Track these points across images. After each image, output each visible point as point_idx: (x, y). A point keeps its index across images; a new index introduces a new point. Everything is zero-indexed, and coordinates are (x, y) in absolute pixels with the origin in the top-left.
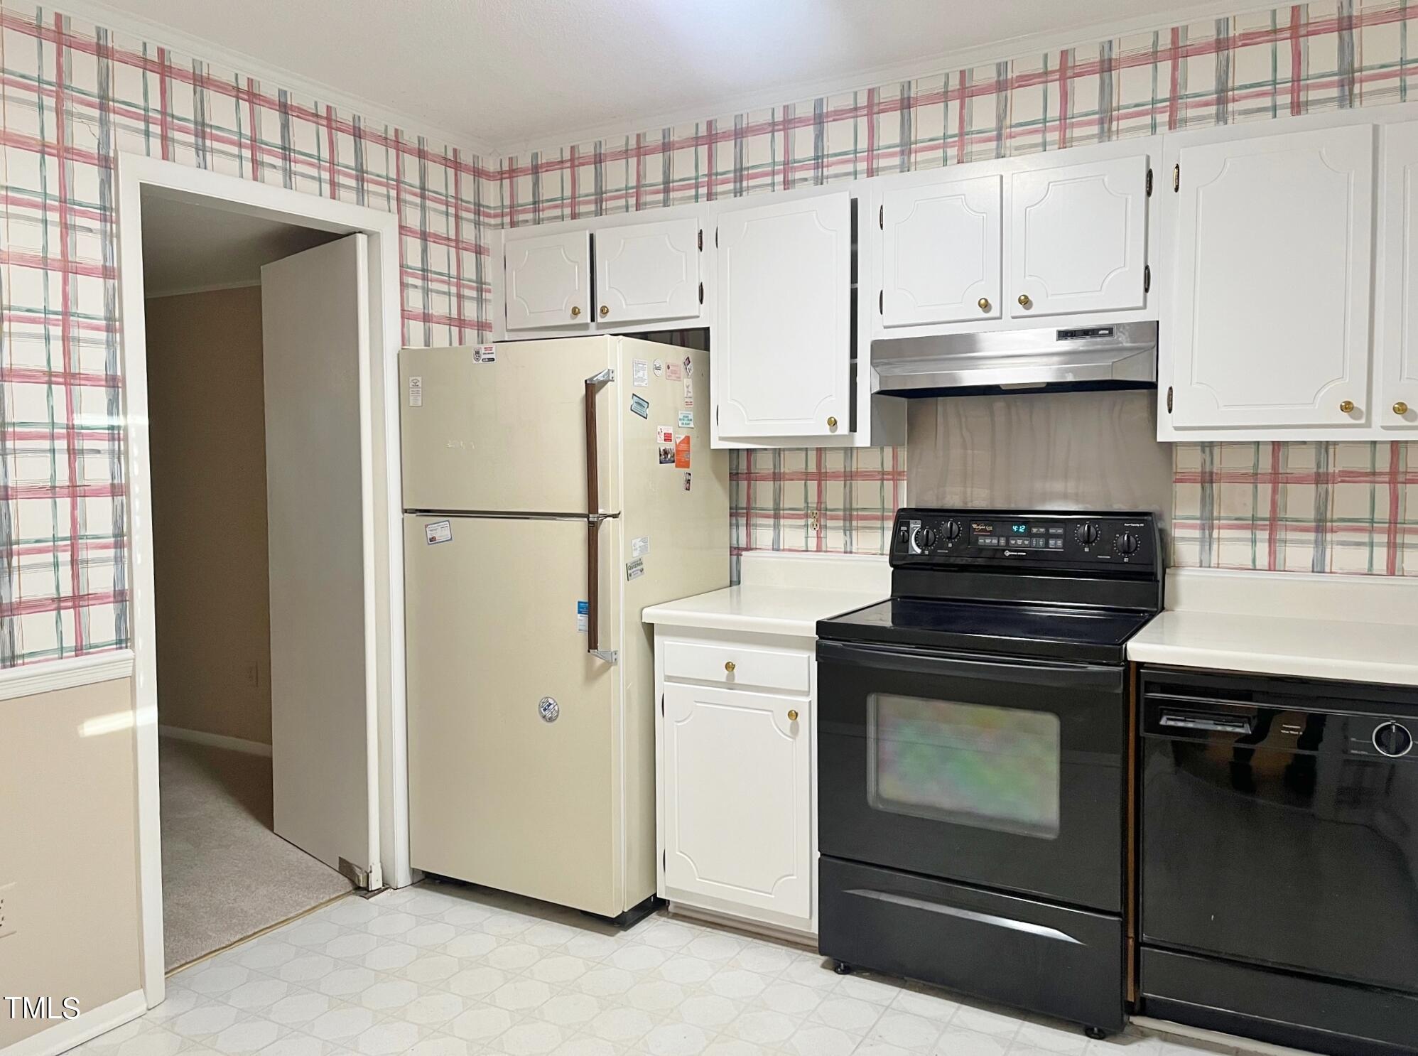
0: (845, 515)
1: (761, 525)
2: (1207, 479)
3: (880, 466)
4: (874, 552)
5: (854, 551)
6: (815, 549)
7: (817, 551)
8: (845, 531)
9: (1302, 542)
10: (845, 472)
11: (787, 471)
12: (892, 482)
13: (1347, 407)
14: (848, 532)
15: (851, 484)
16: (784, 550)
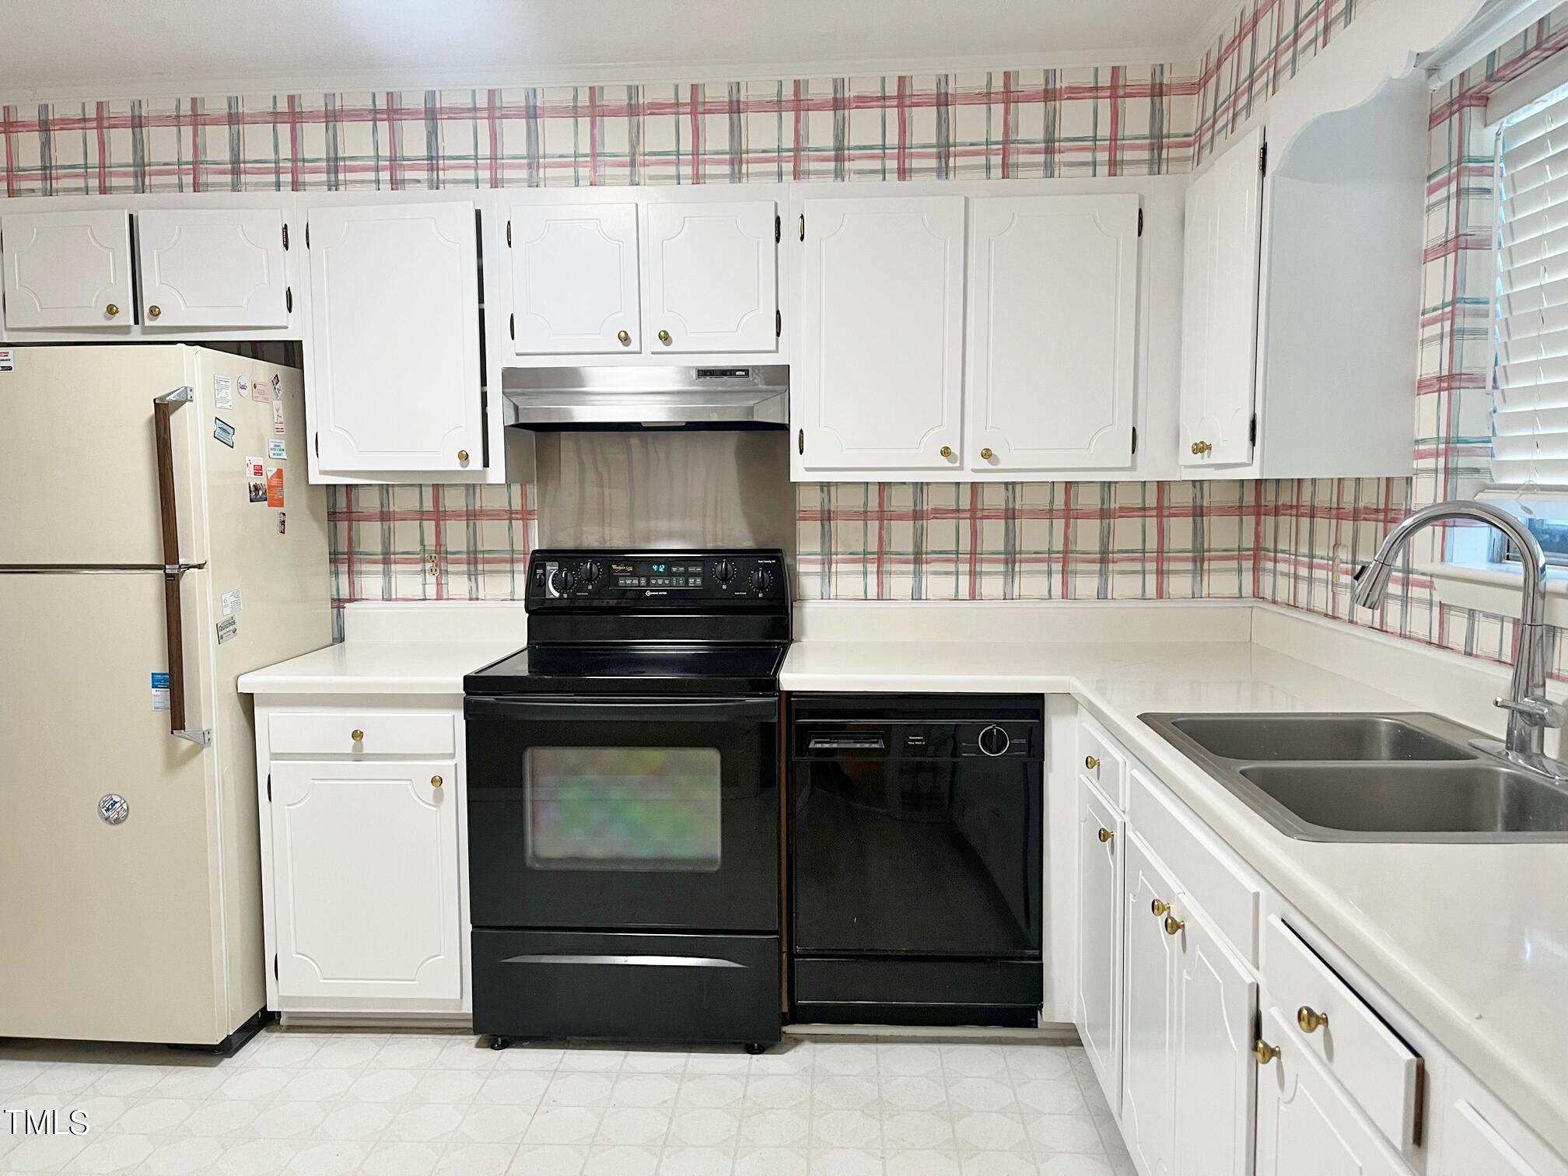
0: (469, 558)
1: (368, 572)
2: (826, 517)
3: (507, 504)
4: (503, 598)
5: (480, 597)
6: (435, 598)
7: (437, 599)
8: (469, 575)
9: (903, 573)
10: (467, 510)
11: (397, 510)
12: (521, 522)
13: (946, 452)
14: (473, 577)
15: (475, 524)
16: (396, 599)
